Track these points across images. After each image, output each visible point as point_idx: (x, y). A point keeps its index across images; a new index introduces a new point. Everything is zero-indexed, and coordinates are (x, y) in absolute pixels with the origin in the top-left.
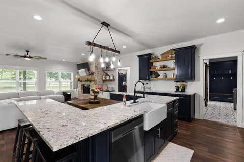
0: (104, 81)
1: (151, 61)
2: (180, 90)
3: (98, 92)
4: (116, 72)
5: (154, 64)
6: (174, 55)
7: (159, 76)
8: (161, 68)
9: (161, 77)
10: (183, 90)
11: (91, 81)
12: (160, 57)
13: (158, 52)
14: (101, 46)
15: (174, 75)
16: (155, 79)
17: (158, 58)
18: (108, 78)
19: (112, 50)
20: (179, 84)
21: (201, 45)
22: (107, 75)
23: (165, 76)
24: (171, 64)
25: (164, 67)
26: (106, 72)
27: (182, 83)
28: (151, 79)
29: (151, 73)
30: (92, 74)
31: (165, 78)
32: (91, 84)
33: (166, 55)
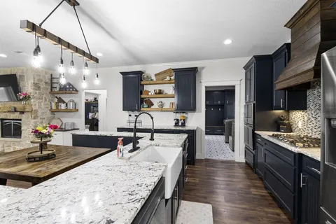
0: (53, 112)
1: (142, 83)
2: (180, 124)
3: (49, 135)
4: (81, 97)
5: (146, 88)
6: (173, 78)
7: (153, 105)
8: (156, 94)
9: (156, 106)
10: (183, 125)
11: (22, 113)
12: (154, 78)
13: (151, 70)
14: (60, 41)
15: (172, 104)
16: (148, 109)
17: (152, 80)
18: (63, 106)
19: (84, 53)
20: (179, 116)
21: (203, 68)
22: (61, 100)
23: (162, 105)
24: (169, 89)
25: (160, 92)
26: (58, 96)
27: (182, 114)
28: (142, 109)
29: (142, 101)
30: (27, 98)
31: (162, 108)
32: (24, 117)
33: (161, 76)
